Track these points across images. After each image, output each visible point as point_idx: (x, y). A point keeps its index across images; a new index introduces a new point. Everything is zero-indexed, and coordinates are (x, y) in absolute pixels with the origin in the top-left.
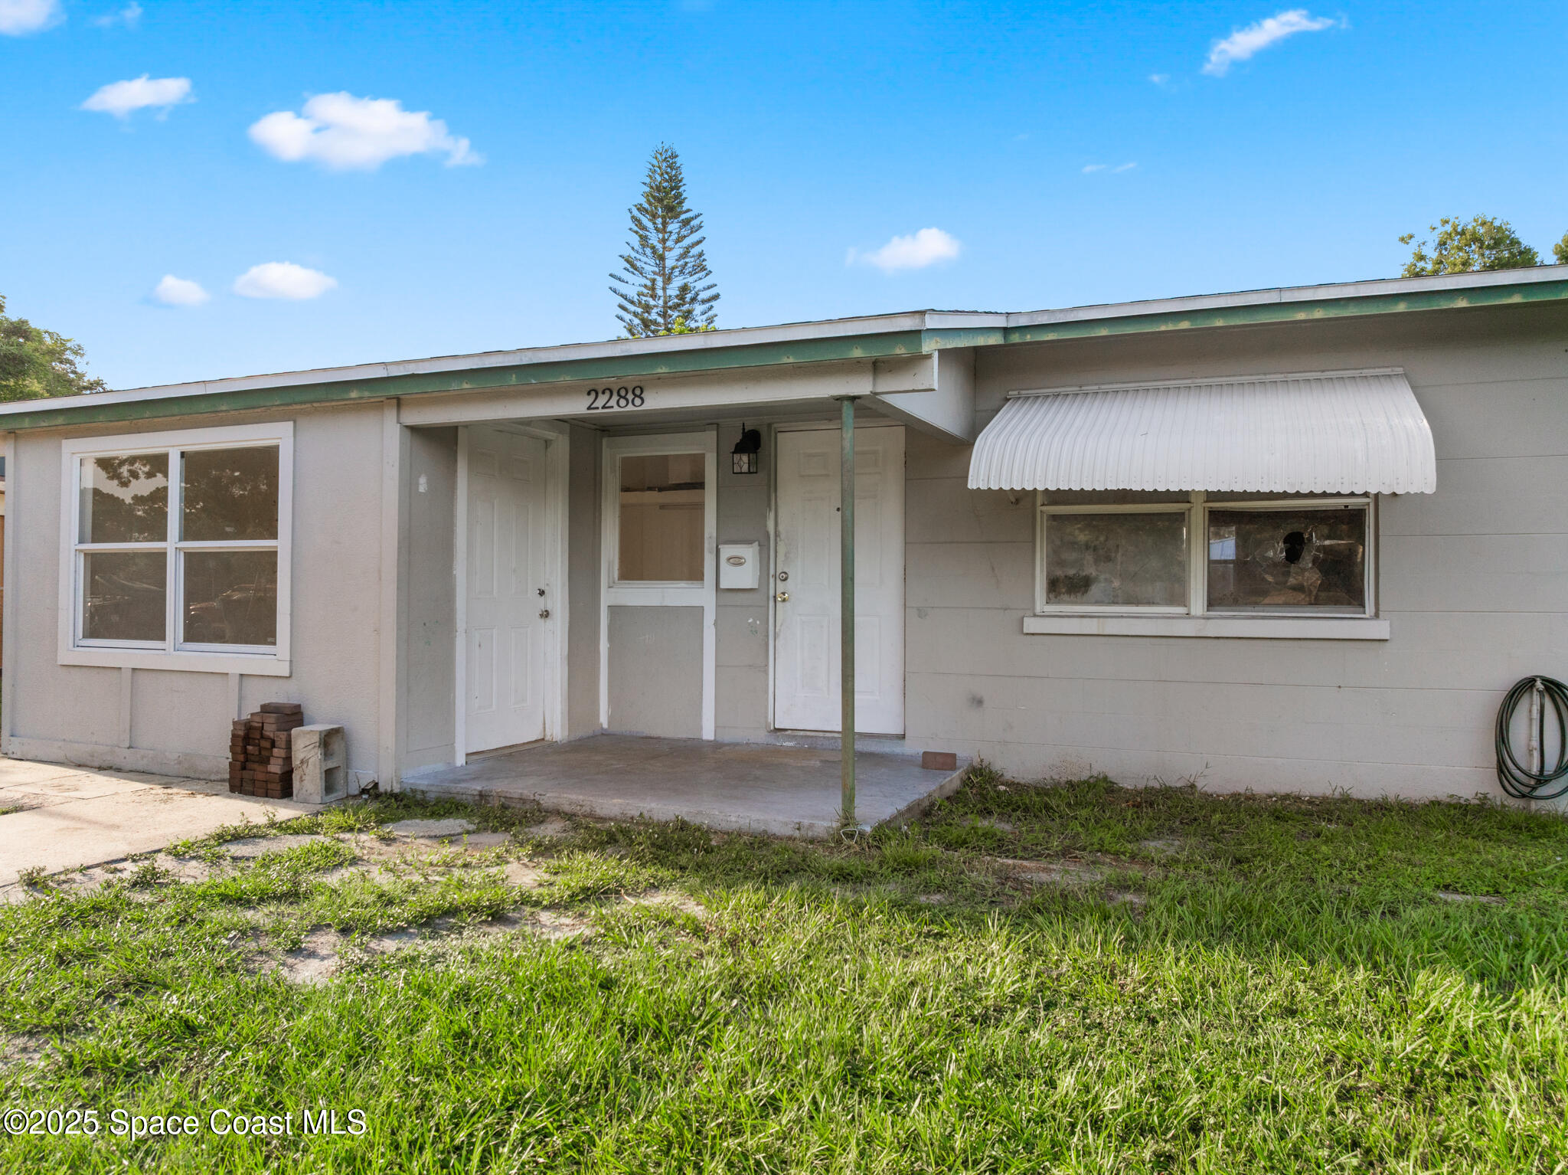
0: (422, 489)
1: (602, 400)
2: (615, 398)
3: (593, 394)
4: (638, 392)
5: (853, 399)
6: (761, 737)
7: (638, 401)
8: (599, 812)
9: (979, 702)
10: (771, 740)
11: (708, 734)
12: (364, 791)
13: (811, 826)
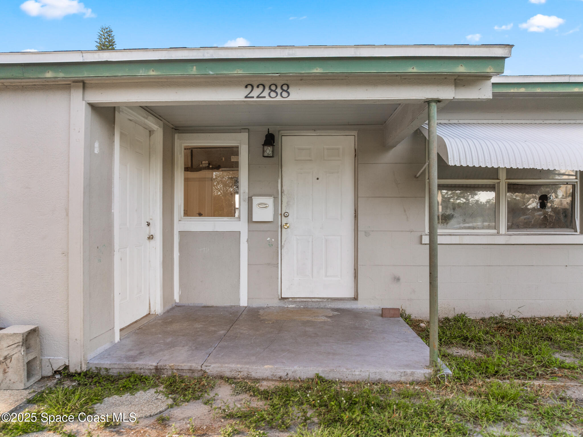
0: (96, 151)
1: (256, 92)
2: (267, 91)
3: (250, 88)
4: (285, 88)
5: (438, 101)
6: (275, 303)
7: (285, 94)
8: (254, 375)
9: (397, 279)
10: (281, 304)
11: (244, 302)
12: (56, 372)
13: (412, 374)
